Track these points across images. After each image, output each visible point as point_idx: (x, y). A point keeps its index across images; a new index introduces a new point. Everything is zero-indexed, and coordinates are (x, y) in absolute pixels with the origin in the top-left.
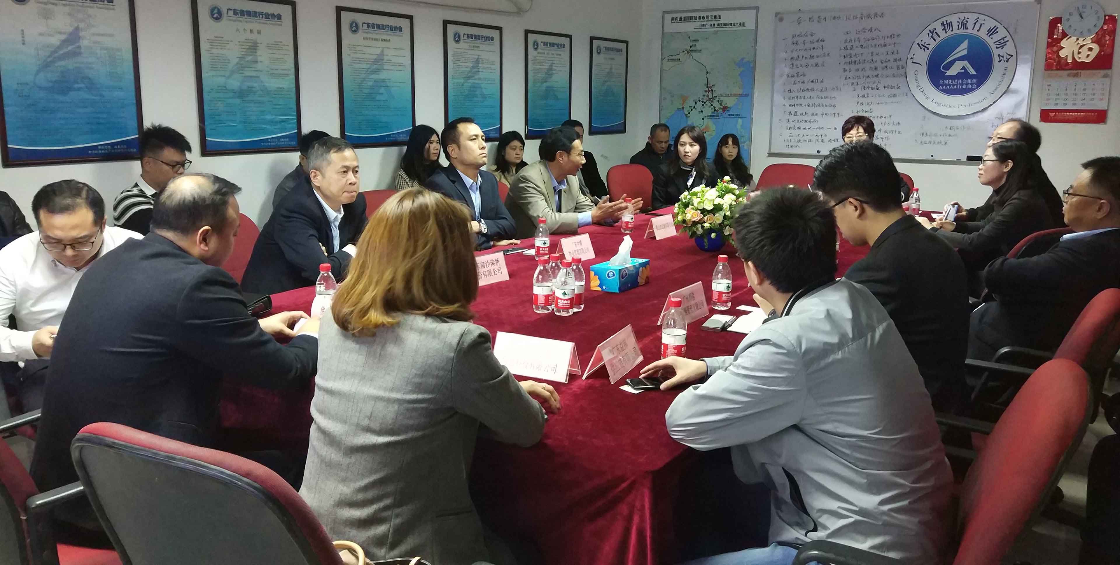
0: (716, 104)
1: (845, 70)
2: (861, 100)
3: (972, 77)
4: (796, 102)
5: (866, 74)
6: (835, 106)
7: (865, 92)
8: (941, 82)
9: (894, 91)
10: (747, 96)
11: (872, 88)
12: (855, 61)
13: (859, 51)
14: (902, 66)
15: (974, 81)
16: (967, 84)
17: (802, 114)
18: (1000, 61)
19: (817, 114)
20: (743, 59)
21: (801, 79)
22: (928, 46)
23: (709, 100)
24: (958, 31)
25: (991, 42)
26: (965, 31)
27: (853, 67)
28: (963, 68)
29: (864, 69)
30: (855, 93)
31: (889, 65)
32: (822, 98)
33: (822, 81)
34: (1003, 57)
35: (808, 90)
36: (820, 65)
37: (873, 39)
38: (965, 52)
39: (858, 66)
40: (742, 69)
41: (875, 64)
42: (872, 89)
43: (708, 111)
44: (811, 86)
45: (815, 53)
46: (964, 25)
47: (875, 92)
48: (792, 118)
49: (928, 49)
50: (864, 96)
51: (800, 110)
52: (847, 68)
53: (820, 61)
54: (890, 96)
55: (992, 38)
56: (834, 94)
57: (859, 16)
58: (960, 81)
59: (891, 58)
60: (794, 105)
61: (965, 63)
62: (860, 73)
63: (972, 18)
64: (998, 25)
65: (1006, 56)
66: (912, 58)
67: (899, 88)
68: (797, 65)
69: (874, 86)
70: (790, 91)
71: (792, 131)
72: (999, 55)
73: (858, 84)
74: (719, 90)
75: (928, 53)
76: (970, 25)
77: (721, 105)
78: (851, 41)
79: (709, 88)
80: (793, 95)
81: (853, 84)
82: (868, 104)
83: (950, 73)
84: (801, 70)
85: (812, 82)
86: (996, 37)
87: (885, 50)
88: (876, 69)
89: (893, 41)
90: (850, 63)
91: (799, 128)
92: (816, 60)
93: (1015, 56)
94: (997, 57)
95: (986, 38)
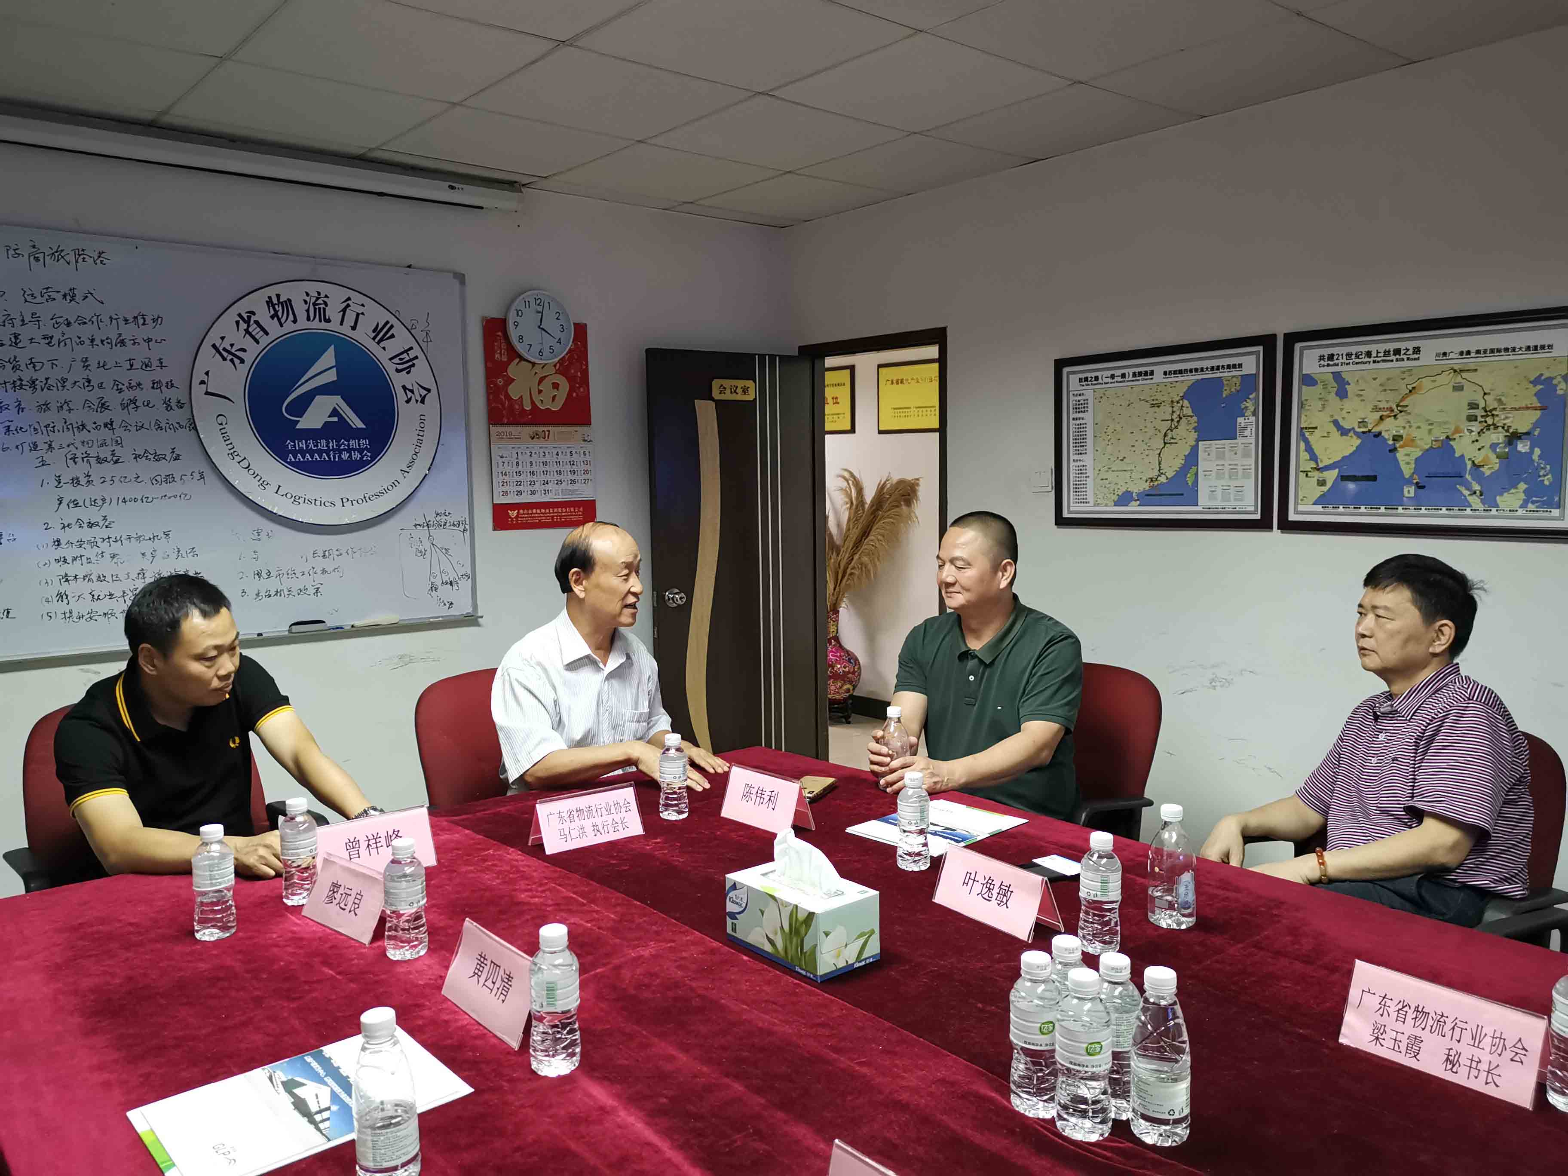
2: (69, 492)
3: (357, 433)
5: (74, 418)
7: (78, 470)
8: (290, 444)
9: (164, 468)
11: (98, 458)
12: (33, 383)
13: (41, 352)
14: (179, 402)
15: (365, 441)
16: (348, 451)
18: (408, 401)
22: (238, 353)
24: (309, 325)
25: (382, 355)
26: (324, 325)
27: (28, 397)
28: (334, 412)
29: (65, 406)
30: (47, 474)
31: (141, 396)
34: (412, 391)
37: (82, 321)
38: (331, 376)
39: (42, 396)
41: (98, 392)
42: (99, 460)
46: (319, 310)
47: (108, 469)
49: (242, 361)
50: (76, 481)
52: (9, 400)
54: (154, 480)
55: (384, 348)
57: (29, 250)
58: (332, 444)
59: (145, 377)
61: (337, 401)
62: (54, 417)
63: (336, 298)
64: (393, 321)
65: (419, 392)
66: (202, 382)
67: (178, 458)
69: (105, 453)
72: (404, 387)
73: (50, 447)
75: (243, 369)
76: (333, 312)
78: (10, 320)
81: (35, 447)
82: (93, 503)
83: (306, 422)
86: (394, 346)
87: (122, 354)
88: (103, 406)
89: (142, 333)
90: (17, 385)
93: (434, 391)
94: (400, 392)
95: (372, 346)
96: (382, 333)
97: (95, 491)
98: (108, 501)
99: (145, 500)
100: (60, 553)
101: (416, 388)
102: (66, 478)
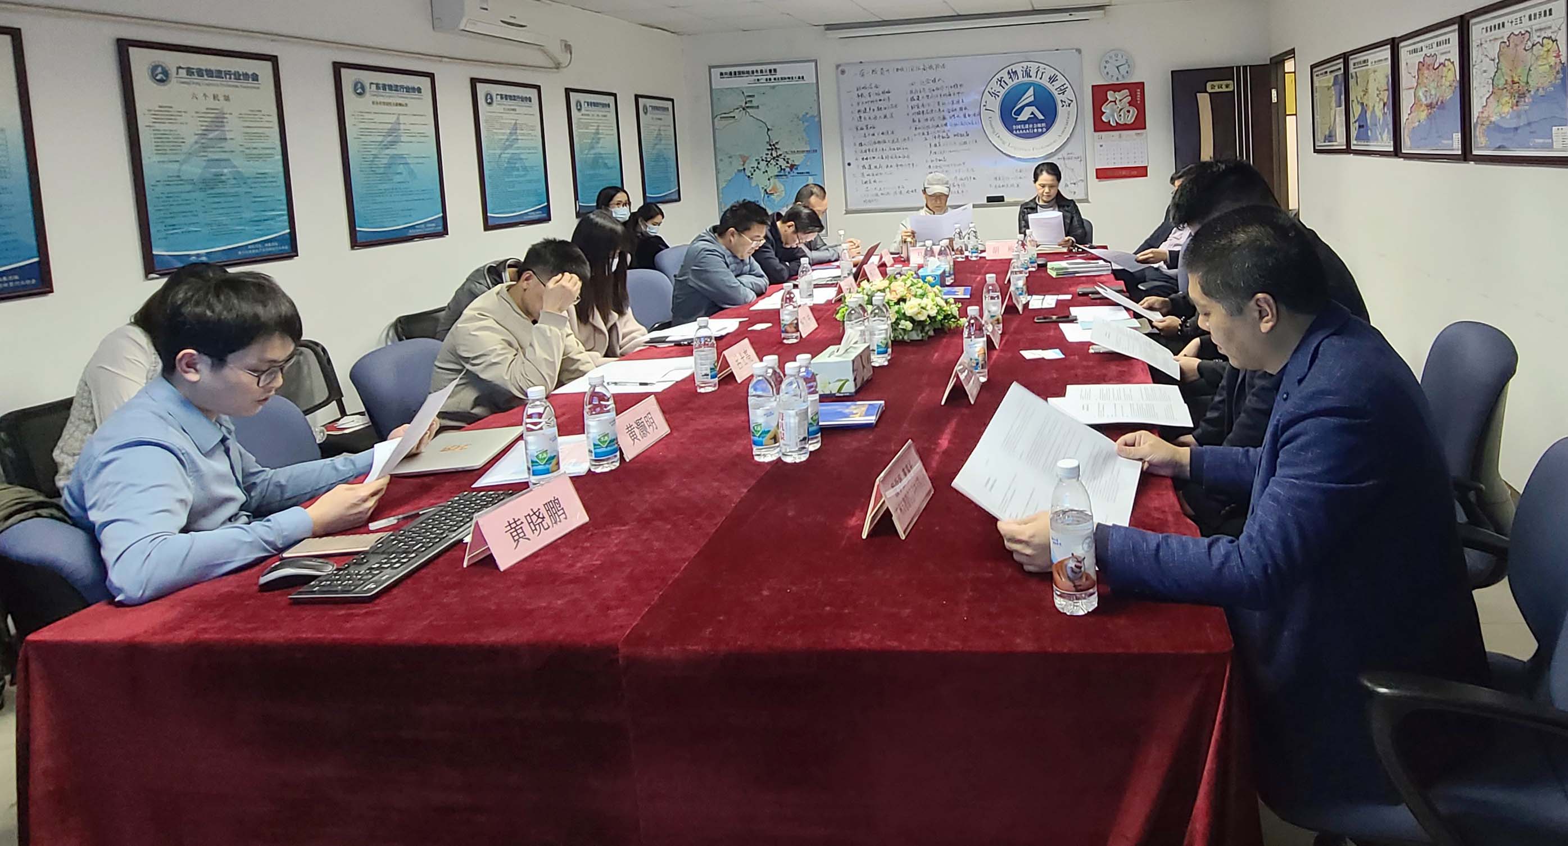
0: (781, 162)
1: (914, 121)
2: (934, 149)
3: (1041, 121)
4: (869, 155)
5: (935, 123)
6: (908, 157)
7: (937, 141)
8: (1014, 127)
9: (964, 139)
10: (815, 151)
12: (923, 112)
13: (925, 101)
15: (1044, 125)
16: (1037, 128)
17: (876, 167)
18: (1063, 106)
19: (891, 166)
20: (807, 114)
21: (872, 131)
22: (997, 94)
23: (774, 158)
24: (1023, 80)
25: (1052, 88)
26: (1029, 79)
27: (922, 117)
28: (1032, 113)
29: (932, 119)
30: (927, 143)
31: (956, 114)
32: (895, 149)
33: (893, 133)
34: (1065, 102)
35: (879, 142)
36: (888, 116)
37: (937, 89)
38: (1032, 99)
39: (926, 116)
40: (806, 124)
41: (943, 113)
42: (943, 137)
43: (774, 170)
44: (882, 138)
45: (881, 104)
46: (1027, 73)
47: (946, 141)
48: (866, 171)
49: (998, 96)
51: (874, 163)
52: (916, 119)
53: (887, 112)
54: (960, 144)
55: (1054, 86)
56: (905, 145)
57: (922, 67)
58: (1031, 126)
59: (957, 106)
60: (867, 159)
61: (1033, 109)
62: (930, 123)
63: (1033, 67)
64: (1057, 73)
66: (984, 106)
67: (968, 135)
68: (865, 118)
69: (944, 135)
70: (861, 144)
71: (868, 185)
72: (1062, 101)
73: (928, 134)
74: (783, 148)
75: (999, 100)
76: (1033, 73)
77: (788, 163)
78: (916, 91)
79: (773, 147)
80: (864, 148)
81: (923, 134)
82: (941, 153)
83: (1020, 118)
84: (870, 123)
85: (883, 134)
86: (1057, 84)
87: (950, 99)
88: (944, 118)
89: (956, 90)
90: (919, 113)
91: (875, 181)
92: (884, 112)
93: (1074, 101)
94: (1060, 102)
95: (1049, 85)
96: (1052, 79)
97: (941, 148)
98: (945, 152)
100: (930, 170)
101: (1067, 101)
102: (933, 144)
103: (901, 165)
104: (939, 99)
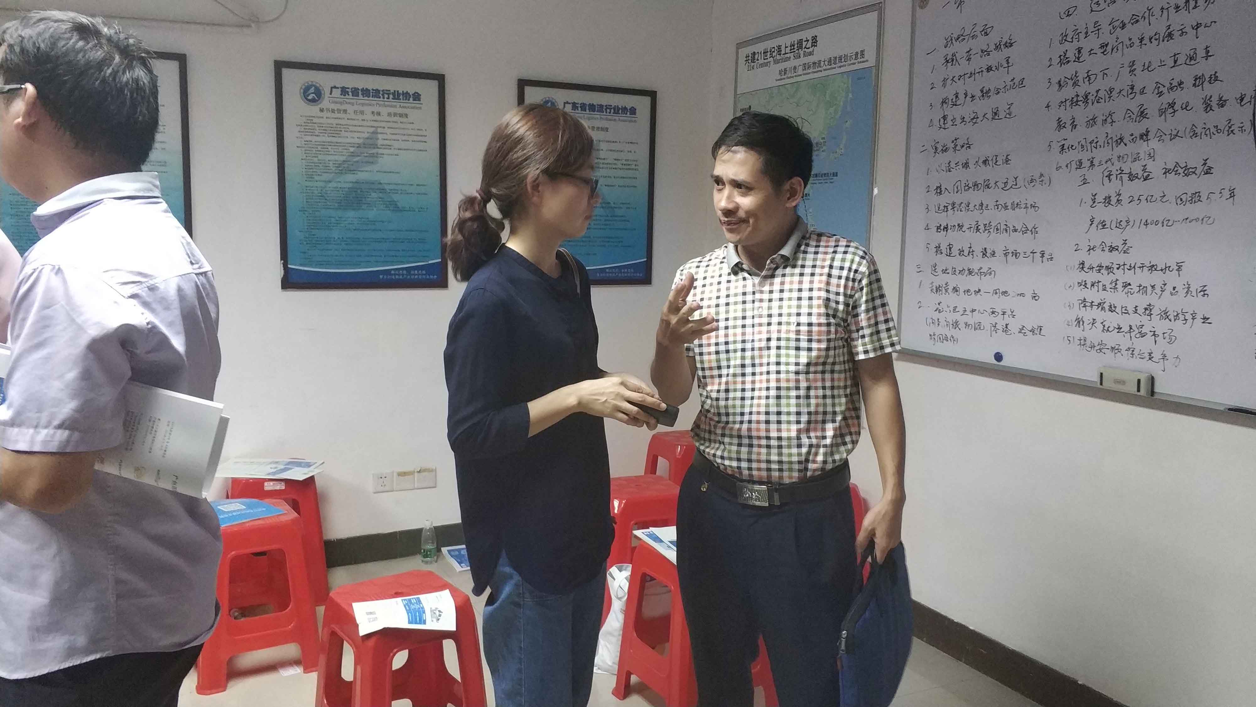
1: (1060, 125)
2: (1102, 213)
4: (953, 218)
5: (1113, 131)
6: (1034, 231)
7: (1111, 188)
9: (1192, 185)
11: (1130, 174)
12: (1086, 97)
13: (1098, 62)
14: (1220, 99)
17: (961, 252)
19: (993, 254)
21: (961, 156)
27: (1081, 113)
29: (1109, 119)
30: (1086, 193)
32: (1006, 208)
33: (1007, 161)
35: (976, 185)
36: (1001, 113)
37: (1135, 20)
39: (1093, 110)
41: (1140, 99)
42: (1132, 177)
44: (982, 173)
45: (991, 81)
47: (1137, 187)
48: (943, 261)
50: (1108, 200)
51: (959, 240)
52: (1066, 118)
53: (1000, 102)
54: (1180, 200)
59: (1186, 74)
60: (946, 228)
62: (1099, 132)
67: (1208, 172)
68: (954, 120)
69: (1137, 168)
70: (939, 190)
73: (1092, 164)
78: (1077, 33)
80: (945, 199)
81: (1080, 165)
82: (1119, 225)
84: (961, 132)
85: (985, 162)
87: (1167, 50)
88: (1143, 114)
89: (1192, 19)
90: (1074, 102)
91: (955, 290)
92: (994, 101)
98: (1131, 223)
99: (1165, 223)
100: (1084, 277)
102: (1100, 198)
103: (1016, 254)
104: (1134, 53)
